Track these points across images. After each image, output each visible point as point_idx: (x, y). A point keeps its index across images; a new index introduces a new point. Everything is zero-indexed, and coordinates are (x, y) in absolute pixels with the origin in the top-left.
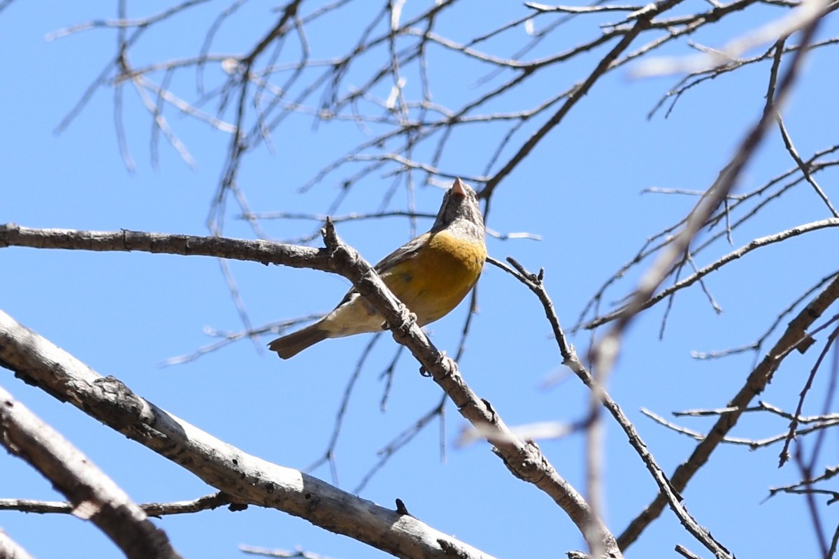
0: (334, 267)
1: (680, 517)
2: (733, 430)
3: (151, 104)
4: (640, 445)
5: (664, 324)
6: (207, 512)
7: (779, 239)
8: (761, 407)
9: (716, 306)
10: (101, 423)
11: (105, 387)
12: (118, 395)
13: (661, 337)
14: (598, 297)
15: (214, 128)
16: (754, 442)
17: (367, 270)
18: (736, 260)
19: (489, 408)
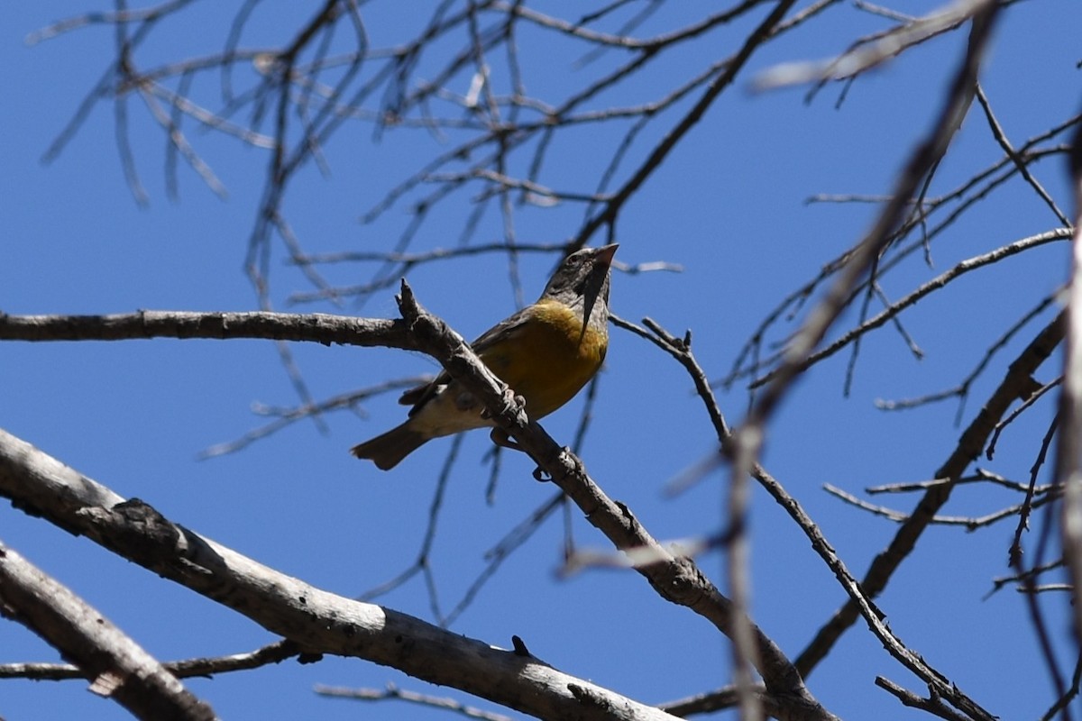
0: (414, 342)
1: (882, 638)
2: (945, 507)
3: (165, 114)
4: (826, 550)
5: (849, 376)
6: (270, 667)
7: (993, 260)
8: (980, 477)
9: (916, 347)
10: (127, 561)
11: (128, 514)
12: (145, 522)
13: (847, 393)
14: (757, 339)
15: (249, 144)
16: (972, 521)
17: (458, 345)
18: (938, 290)
19: (626, 513)
